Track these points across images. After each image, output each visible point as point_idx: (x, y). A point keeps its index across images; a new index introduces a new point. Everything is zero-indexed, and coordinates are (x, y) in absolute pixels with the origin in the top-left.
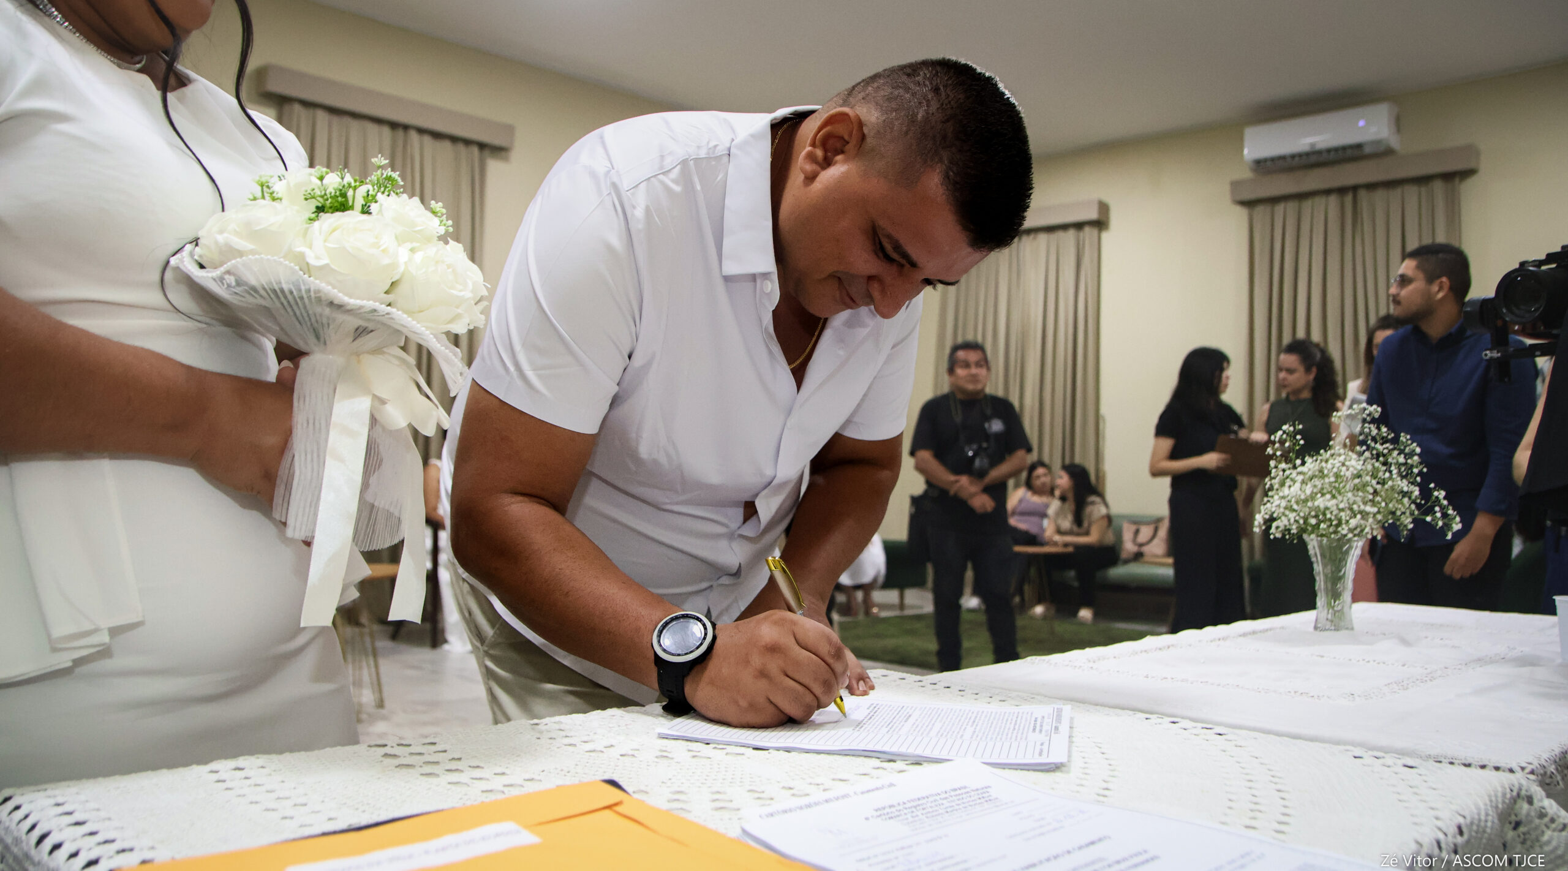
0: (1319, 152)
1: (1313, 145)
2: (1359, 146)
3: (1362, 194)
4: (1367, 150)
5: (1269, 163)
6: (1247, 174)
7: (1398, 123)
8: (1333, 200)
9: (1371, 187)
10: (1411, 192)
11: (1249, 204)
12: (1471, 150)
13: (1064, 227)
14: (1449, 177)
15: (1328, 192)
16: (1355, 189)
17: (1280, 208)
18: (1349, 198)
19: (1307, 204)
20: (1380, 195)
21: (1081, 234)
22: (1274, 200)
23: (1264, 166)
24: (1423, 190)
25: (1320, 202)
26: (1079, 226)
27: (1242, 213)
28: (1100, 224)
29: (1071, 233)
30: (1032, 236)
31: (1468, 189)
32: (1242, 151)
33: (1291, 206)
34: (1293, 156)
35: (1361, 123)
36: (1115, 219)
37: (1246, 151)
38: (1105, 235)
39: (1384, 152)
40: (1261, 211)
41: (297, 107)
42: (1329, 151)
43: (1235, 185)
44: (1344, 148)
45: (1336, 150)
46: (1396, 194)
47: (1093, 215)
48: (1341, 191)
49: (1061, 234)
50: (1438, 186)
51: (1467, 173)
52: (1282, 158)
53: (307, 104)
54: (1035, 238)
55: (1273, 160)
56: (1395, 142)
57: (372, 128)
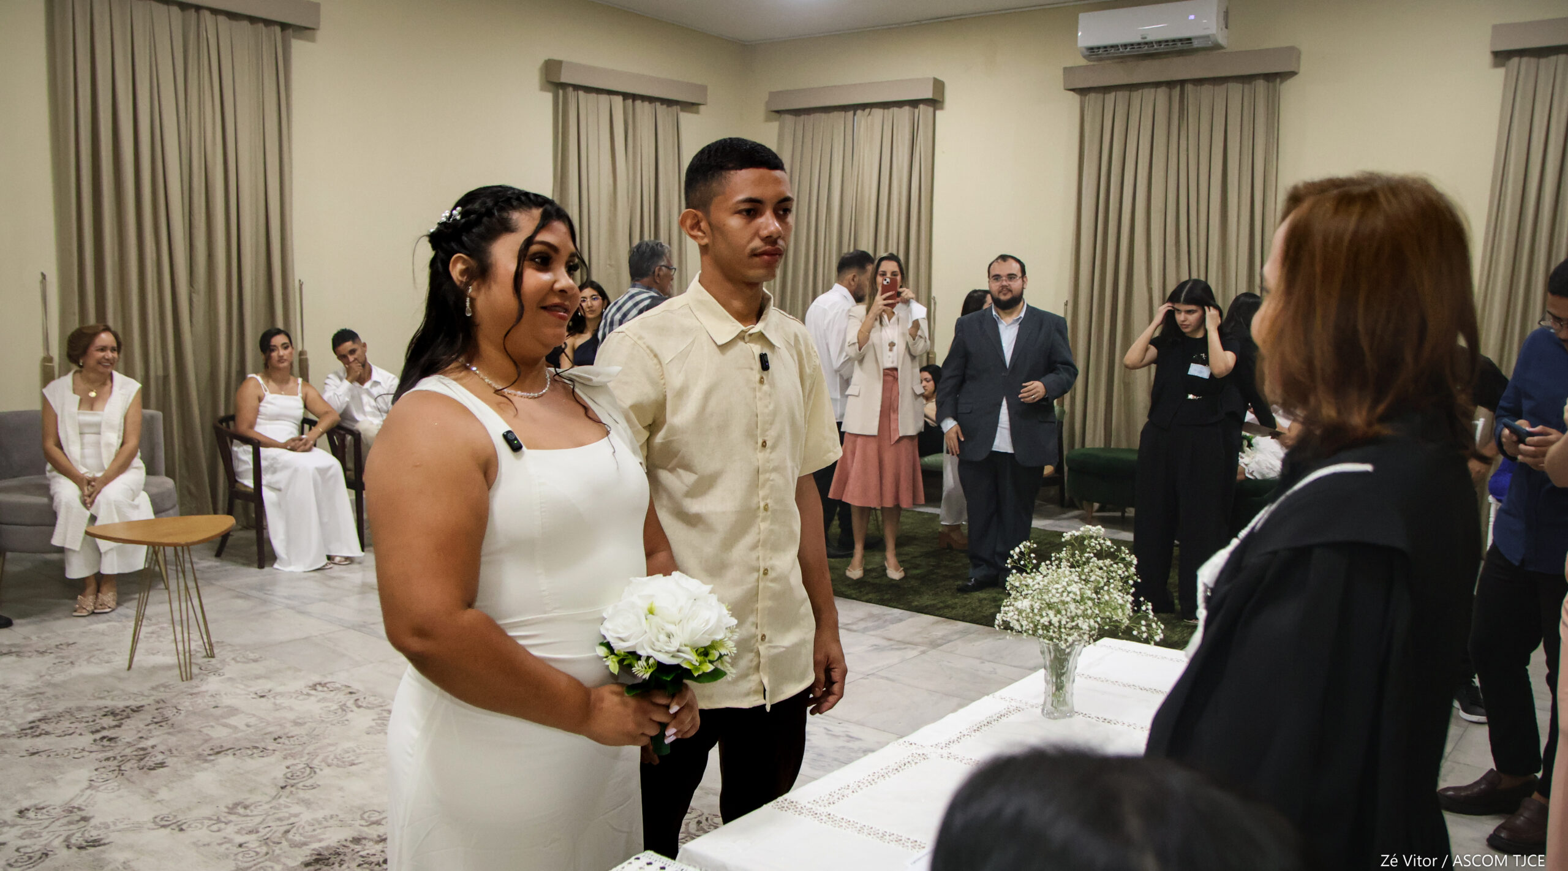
0: (1149, 44)
1: (1146, 34)
2: (1187, 40)
3: (1190, 88)
4: (1195, 44)
5: (1102, 51)
6: (1080, 61)
7: (1226, 19)
8: (1162, 93)
9: (1199, 82)
11: (1082, 91)
12: (1292, 52)
13: (899, 104)
14: (1270, 77)
15: (1156, 85)
16: (1183, 83)
17: (1110, 97)
18: (1176, 92)
19: (1136, 96)
20: (1205, 90)
21: (916, 111)
22: (1104, 90)
23: (1097, 54)
24: (1246, 87)
25: (1149, 94)
26: (914, 103)
27: (1075, 99)
28: (935, 103)
29: (907, 109)
30: (867, 111)
31: (1288, 90)
32: (1076, 37)
33: (1122, 95)
34: (1126, 45)
35: (1191, 17)
36: (950, 97)
37: (1080, 38)
38: (938, 113)
39: (1212, 48)
40: (1092, 96)
42: (1161, 42)
43: (1068, 72)
44: (1173, 41)
45: (1168, 42)
46: (1220, 90)
47: (929, 95)
48: (1170, 84)
49: (896, 110)
50: (1261, 85)
51: (1288, 75)
52: (1117, 46)
54: (869, 114)
55: (1107, 47)
56: (1222, 38)
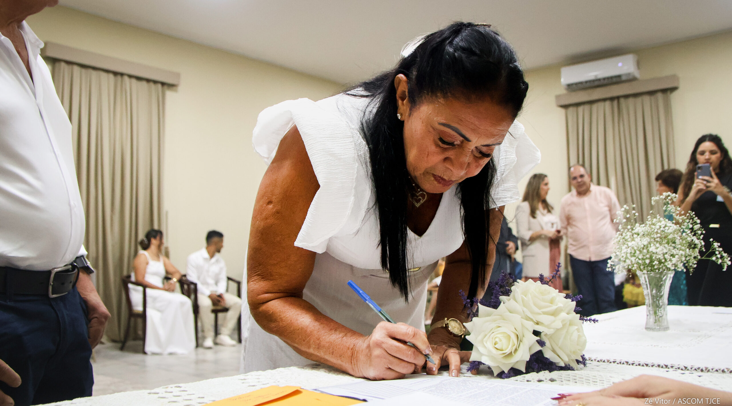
0: (599, 80)
1: (596, 76)
2: (619, 76)
3: (622, 100)
4: (624, 78)
5: (574, 86)
6: (563, 91)
7: (638, 64)
8: (608, 104)
9: (627, 97)
10: (646, 99)
11: (565, 107)
12: (674, 77)
14: (664, 91)
15: (604, 100)
16: (618, 98)
17: (581, 109)
18: (615, 102)
19: (595, 106)
20: (631, 100)
22: (577, 105)
23: (572, 87)
24: (653, 98)
25: (601, 105)
27: (562, 111)
31: (674, 96)
32: (560, 79)
33: (587, 107)
34: (586, 82)
35: (620, 64)
37: (562, 80)
39: (632, 79)
40: (571, 110)
41: (63, 64)
42: (604, 79)
43: (558, 97)
44: (612, 78)
45: (608, 78)
46: (639, 100)
48: (612, 99)
50: (660, 95)
51: (673, 89)
52: (581, 83)
53: (69, 63)
55: (576, 84)
56: (637, 74)
57: (104, 75)
